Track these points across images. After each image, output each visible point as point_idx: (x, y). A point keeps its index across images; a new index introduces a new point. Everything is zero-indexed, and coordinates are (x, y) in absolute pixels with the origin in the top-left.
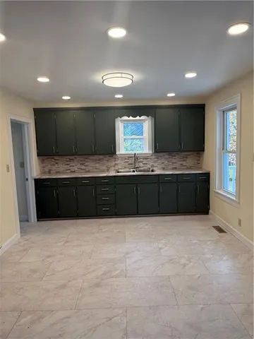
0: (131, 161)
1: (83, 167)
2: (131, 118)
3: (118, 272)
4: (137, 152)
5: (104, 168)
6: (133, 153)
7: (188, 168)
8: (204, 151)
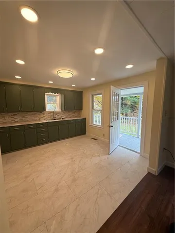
0: (52, 114)
1: (24, 119)
2: (53, 94)
3: (77, 169)
4: (55, 110)
5: (37, 118)
6: (54, 110)
7: (76, 117)
8: (82, 109)
